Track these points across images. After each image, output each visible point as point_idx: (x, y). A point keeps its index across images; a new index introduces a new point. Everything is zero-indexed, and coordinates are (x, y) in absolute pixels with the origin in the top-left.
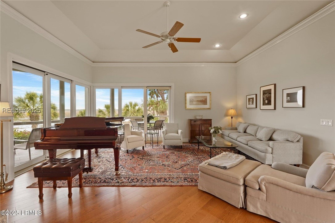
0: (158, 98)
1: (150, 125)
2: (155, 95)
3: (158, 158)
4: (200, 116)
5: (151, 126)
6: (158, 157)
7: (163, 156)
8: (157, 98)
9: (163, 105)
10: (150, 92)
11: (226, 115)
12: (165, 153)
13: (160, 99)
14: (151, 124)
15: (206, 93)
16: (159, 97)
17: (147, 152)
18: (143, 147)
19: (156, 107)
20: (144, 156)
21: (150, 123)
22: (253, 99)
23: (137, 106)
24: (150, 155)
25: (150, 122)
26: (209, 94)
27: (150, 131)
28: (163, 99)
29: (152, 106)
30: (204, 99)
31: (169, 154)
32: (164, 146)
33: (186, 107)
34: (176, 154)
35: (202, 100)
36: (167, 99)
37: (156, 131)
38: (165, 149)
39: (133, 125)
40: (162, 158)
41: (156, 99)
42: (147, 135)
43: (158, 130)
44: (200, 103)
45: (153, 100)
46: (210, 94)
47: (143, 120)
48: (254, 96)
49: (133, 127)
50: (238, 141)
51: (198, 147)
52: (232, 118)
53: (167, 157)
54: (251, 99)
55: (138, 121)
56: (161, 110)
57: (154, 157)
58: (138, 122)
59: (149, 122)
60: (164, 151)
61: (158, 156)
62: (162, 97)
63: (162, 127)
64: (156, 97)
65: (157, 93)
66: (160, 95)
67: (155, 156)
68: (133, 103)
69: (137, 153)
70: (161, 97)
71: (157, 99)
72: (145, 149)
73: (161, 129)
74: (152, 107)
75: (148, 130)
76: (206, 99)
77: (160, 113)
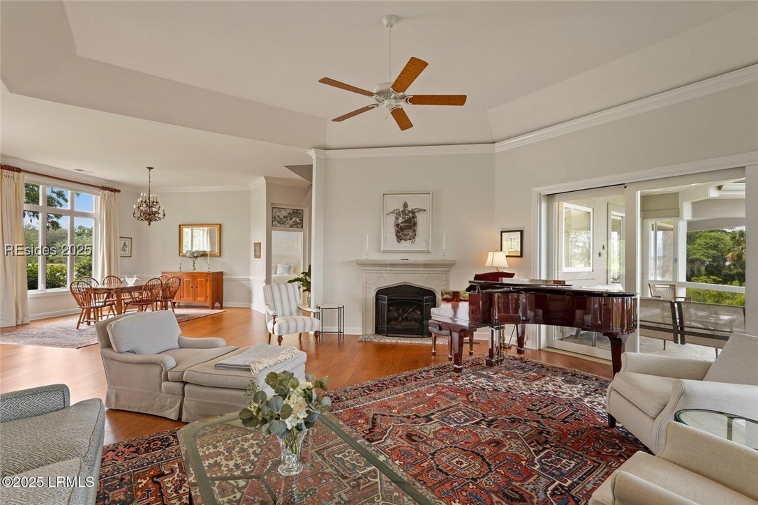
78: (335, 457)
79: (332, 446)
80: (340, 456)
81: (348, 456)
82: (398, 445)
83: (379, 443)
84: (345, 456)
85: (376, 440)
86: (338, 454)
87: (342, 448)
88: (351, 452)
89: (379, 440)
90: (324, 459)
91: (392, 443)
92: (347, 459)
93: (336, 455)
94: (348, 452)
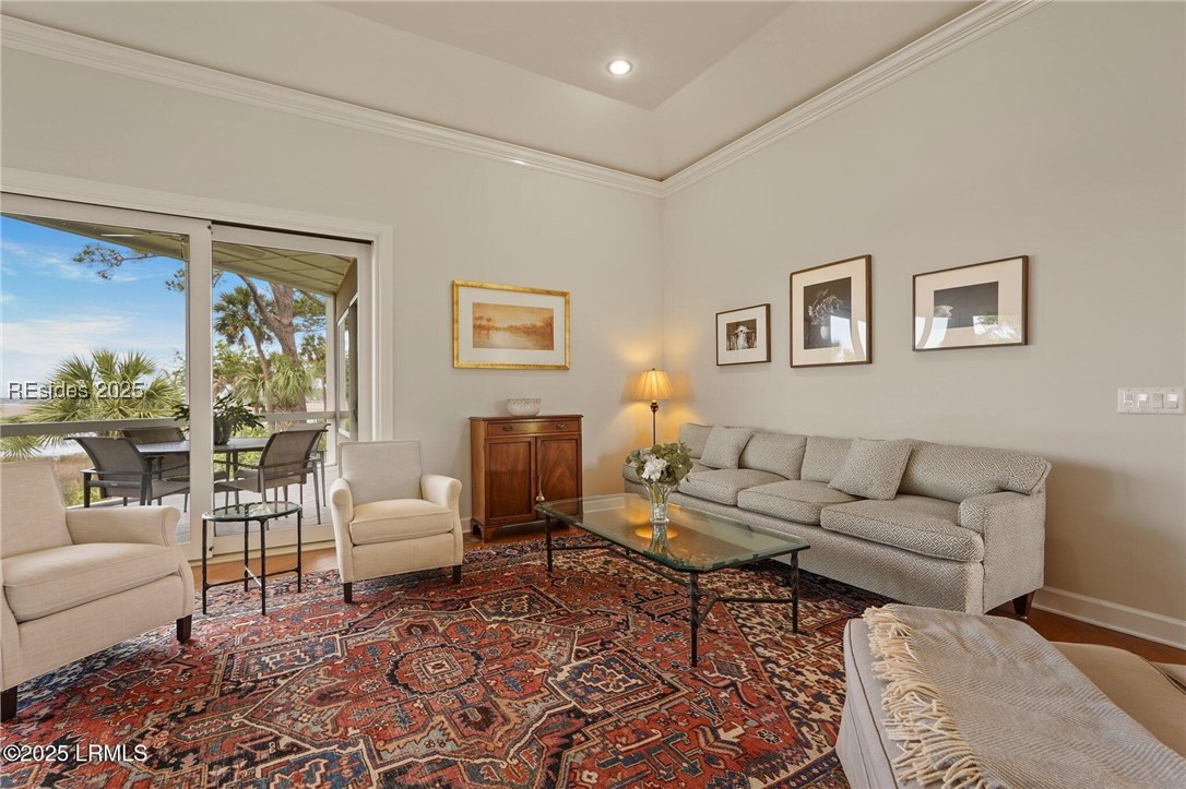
0: (263, 347)
1: (228, 463)
2: (247, 331)
3: (331, 710)
4: (527, 401)
5: (236, 464)
6: (324, 698)
7: (358, 677)
8: (258, 346)
9: (291, 373)
10: (221, 314)
11: (631, 398)
12: (367, 638)
13: (273, 348)
14: (236, 452)
15: (548, 293)
16: (269, 338)
17: (222, 662)
18: (184, 626)
19: (255, 381)
20: (189, 712)
21: (228, 452)
22: (751, 325)
23: (149, 372)
24: (246, 684)
25: (235, 441)
26: (562, 299)
27: (232, 494)
28: (288, 348)
29: (230, 382)
30: (539, 324)
31: (396, 646)
32: (348, 587)
33: (454, 357)
34: (444, 635)
35: (534, 326)
36: (303, 354)
37: (270, 493)
38: (358, 604)
39: (98, 467)
40: (359, 698)
41: (254, 348)
42: (210, 525)
43: (280, 489)
44: (523, 340)
45: (239, 352)
46: (567, 302)
47: (180, 432)
48: (759, 315)
49: (101, 477)
50: (743, 509)
51: (550, 556)
52: (654, 407)
53: (392, 677)
54: (742, 328)
55: (146, 443)
56: (281, 395)
57: (287, 708)
58: (142, 449)
59: (224, 443)
60: (354, 627)
61: (326, 683)
62: (282, 340)
63: (309, 466)
64: (250, 339)
65: (257, 323)
66: (272, 334)
67: (301, 691)
68: (122, 358)
69: (119, 690)
70: (276, 340)
71: (260, 351)
72: (201, 632)
73: (303, 481)
74: (229, 387)
75: (218, 488)
76: (549, 325)
77: (274, 407)
78: (642, 680)
79: (653, 700)
80: (633, 681)
81: (619, 680)
82: (520, 703)
83: (558, 706)
84: (625, 681)
85: (561, 713)
86: (637, 684)
87: (632, 694)
88: (614, 687)
89: (554, 715)
90: (659, 677)
91: (530, 706)
92: (620, 677)
93: (640, 682)
94: (620, 687)
